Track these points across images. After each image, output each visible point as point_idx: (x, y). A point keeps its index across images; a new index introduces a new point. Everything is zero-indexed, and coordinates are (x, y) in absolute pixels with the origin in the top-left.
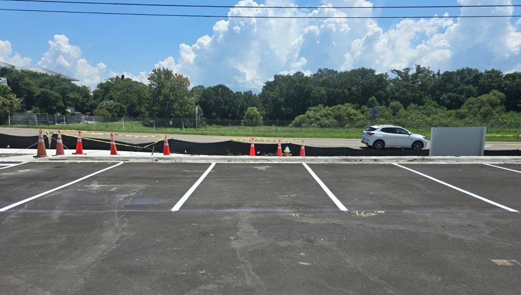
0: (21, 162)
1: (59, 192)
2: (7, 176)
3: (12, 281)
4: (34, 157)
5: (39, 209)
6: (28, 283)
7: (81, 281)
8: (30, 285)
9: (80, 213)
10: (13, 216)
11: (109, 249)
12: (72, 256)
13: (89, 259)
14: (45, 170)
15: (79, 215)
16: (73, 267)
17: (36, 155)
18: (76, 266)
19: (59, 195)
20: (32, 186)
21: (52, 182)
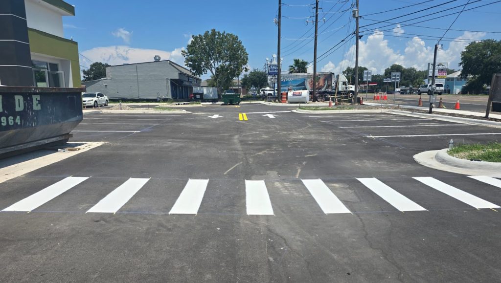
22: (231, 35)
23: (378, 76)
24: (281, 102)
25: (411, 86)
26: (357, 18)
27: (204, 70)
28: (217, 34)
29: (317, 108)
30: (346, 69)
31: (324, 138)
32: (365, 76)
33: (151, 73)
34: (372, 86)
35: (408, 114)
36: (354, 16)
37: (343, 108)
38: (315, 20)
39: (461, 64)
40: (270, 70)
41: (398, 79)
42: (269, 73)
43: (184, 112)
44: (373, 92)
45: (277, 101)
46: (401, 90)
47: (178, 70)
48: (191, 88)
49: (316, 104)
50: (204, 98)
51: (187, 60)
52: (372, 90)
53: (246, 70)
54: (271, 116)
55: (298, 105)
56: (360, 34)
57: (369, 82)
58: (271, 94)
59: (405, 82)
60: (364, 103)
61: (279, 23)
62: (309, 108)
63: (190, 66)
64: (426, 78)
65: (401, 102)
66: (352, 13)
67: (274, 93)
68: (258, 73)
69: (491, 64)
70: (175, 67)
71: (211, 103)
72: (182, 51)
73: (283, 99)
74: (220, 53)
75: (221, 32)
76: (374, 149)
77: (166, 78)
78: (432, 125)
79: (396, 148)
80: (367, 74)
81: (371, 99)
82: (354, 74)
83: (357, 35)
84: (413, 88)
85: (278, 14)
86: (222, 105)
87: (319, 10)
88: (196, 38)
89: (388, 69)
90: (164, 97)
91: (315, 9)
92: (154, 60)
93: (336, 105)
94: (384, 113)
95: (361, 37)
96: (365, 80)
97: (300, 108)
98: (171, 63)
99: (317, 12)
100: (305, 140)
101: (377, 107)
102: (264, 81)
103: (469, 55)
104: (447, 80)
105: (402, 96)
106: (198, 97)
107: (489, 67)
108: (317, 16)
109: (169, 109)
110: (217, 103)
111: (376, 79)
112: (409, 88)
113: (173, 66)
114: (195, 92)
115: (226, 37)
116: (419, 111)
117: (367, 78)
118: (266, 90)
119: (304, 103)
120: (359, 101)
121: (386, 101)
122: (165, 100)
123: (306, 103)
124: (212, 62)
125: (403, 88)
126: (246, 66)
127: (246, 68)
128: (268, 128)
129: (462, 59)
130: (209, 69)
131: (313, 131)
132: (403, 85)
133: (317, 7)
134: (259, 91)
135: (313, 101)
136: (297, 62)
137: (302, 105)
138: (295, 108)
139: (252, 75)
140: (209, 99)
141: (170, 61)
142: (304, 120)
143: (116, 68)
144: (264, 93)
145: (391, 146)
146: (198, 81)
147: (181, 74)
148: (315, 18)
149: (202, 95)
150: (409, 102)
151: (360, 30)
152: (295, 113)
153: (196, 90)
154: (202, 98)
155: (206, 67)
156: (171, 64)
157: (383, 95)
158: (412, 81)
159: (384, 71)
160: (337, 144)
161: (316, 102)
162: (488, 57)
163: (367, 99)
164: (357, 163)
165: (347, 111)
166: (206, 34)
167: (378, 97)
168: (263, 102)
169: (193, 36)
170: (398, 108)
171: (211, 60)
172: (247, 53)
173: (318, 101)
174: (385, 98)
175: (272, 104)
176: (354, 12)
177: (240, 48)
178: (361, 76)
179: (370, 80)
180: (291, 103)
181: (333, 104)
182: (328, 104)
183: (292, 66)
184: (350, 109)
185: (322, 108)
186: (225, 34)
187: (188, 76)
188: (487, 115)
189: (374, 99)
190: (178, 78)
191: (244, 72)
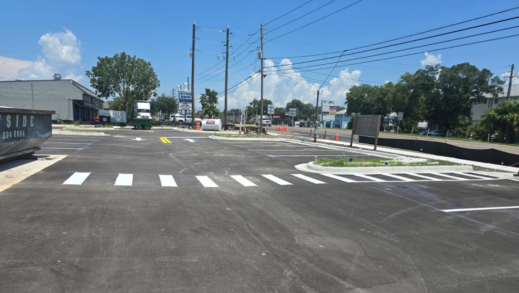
0: (497, 178)
1: (509, 211)
2: (474, 186)
3: (407, 259)
4: (514, 175)
5: (478, 219)
6: (416, 266)
7: (455, 285)
8: (416, 268)
9: (512, 235)
10: (450, 218)
11: (508, 275)
12: (467, 264)
13: (479, 273)
14: (515, 188)
15: (509, 236)
16: (459, 272)
17: (516, 174)
18: (463, 273)
19: (507, 213)
20: (489, 199)
21: (511, 201)
22: (142, 61)
23: (281, 109)
24: (195, 129)
25: (308, 120)
26: (262, 59)
27: (112, 92)
28: (127, 57)
29: (229, 136)
30: (253, 101)
31: (239, 156)
32: (269, 109)
33: (49, 92)
34: (276, 118)
35: (299, 142)
36: (259, 56)
37: (251, 136)
38: (225, 57)
39: (346, 103)
40: (182, 97)
41: (295, 114)
42: (181, 101)
43: (103, 134)
44: (277, 124)
45: (191, 127)
46: (301, 123)
47: (83, 91)
48: (97, 111)
49: (227, 132)
50: (112, 121)
51: (93, 81)
52: (275, 122)
53: (155, 95)
54: (191, 141)
55: (213, 132)
56: (264, 74)
57: (272, 115)
58: (182, 121)
59: (304, 116)
60: (268, 133)
61: (193, 55)
62: (223, 135)
63: (97, 87)
64: (320, 114)
65: (298, 133)
66: (258, 55)
67: (185, 120)
68: (166, 98)
69: (368, 104)
70: (79, 88)
71: (119, 127)
72: (87, 72)
73: (197, 126)
74: (130, 76)
75: (132, 56)
76: (272, 162)
77: (67, 98)
78: (314, 150)
79: (286, 162)
80: (271, 107)
81: (273, 130)
82: (260, 106)
83: (262, 74)
84: (311, 122)
85: (192, 47)
86: (133, 129)
87: (229, 48)
88: (102, 60)
89: (289, 103)
90: (64, 119)
91: (226, 46)
92: (53, 79)
93: (245, 134)
94: (283, 142)
95: (265, 76)
96: (269, 113)
97: (215, 134)
98: (74, 83)
99: (227, 49)
100: (226, 157)
101: (277, 137)
102: (173, 107)
103: (351, 96)
104: (337, 116)
105: (301, 128)
106: (105, 120)
107: (366, 107)
108: (227, 53)
109: (87, 131)
110: (127, 127)
111: (278, 111)
112: (306, 122)
113: (76, 86)
114: (101, 115)
115: (137, 62)
116: (308, 140)
117: (270, 111)
118: (177, 117)
119: (217, 131)
120: (264, 131)
121: (285, 132)
122: (67, 122)
123: (219, 131)
124: (120, 85)
125: (302, 121)
126: (154, 91)
127: (154, 93)
128: (193, 149)
129: (347, 99)
130: (118, 92)
131: (229, 152)
132: (302, 118)
133: (227, 45)
134: (169, 116)
135: (224, 130)
136: (208, 91)
137: (216, 132)
138: (211, 134)
139: (160, 100)
140: (116, 123)
141: (73, 81)
142: (221, 145)
143: (7, 84)
144: (175, 119)
145: (283, 161)
146: (101, 103)
147: (85, 95)
148: (226, 54)
149: (109, 118)
150: (304, 134)
151: (264, 70)
152: (211, 139)
153: (101, 112)
154: (109, 122)
155: (115, 90)
156: (74, 85)
157: (284, 127)
158: (309, 115)
159: (286, 105)
160: (249, 160)
161: (228, 130)
162: (365, 99)
163: (271, 130)
164: (261, 169)
165: (254, 138)
166: (115, 57)
167: (280, 129)
168: (175, 128)
169: (99, 58)
170: (294, 137)
171: (120, 83)
172: (159, 79)
173: (229, 130)
174: (285, 130)
175: (186, 130)
176: (259, 53)
177: (151, 74)
178: (266, 108)
179: (273, 113)
180: (205, 130)
181: (243, 133)
182: (238, 133)
183: (203, 95)
184: (256, 137)
185: (234, 136)
186: (136, 59)
187: (92, 98)
188: (351, 144)
189: (277, 130)
190: (82, 99)
191: (152, 97)
